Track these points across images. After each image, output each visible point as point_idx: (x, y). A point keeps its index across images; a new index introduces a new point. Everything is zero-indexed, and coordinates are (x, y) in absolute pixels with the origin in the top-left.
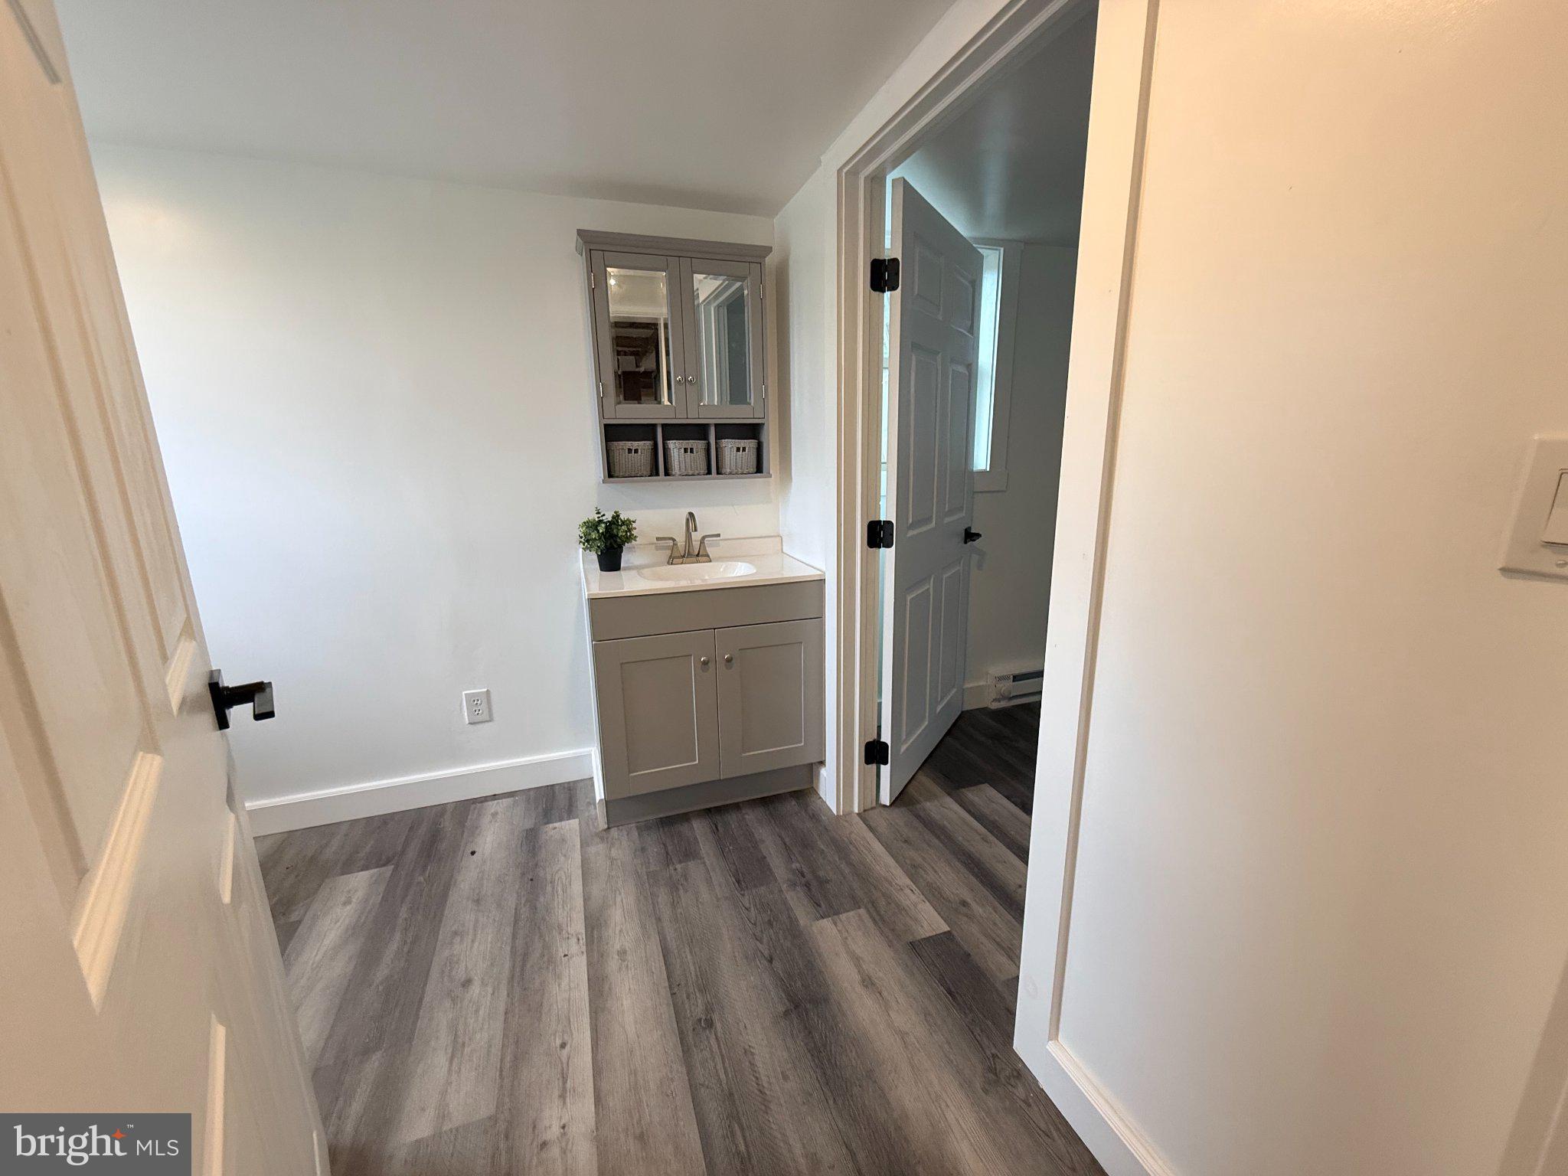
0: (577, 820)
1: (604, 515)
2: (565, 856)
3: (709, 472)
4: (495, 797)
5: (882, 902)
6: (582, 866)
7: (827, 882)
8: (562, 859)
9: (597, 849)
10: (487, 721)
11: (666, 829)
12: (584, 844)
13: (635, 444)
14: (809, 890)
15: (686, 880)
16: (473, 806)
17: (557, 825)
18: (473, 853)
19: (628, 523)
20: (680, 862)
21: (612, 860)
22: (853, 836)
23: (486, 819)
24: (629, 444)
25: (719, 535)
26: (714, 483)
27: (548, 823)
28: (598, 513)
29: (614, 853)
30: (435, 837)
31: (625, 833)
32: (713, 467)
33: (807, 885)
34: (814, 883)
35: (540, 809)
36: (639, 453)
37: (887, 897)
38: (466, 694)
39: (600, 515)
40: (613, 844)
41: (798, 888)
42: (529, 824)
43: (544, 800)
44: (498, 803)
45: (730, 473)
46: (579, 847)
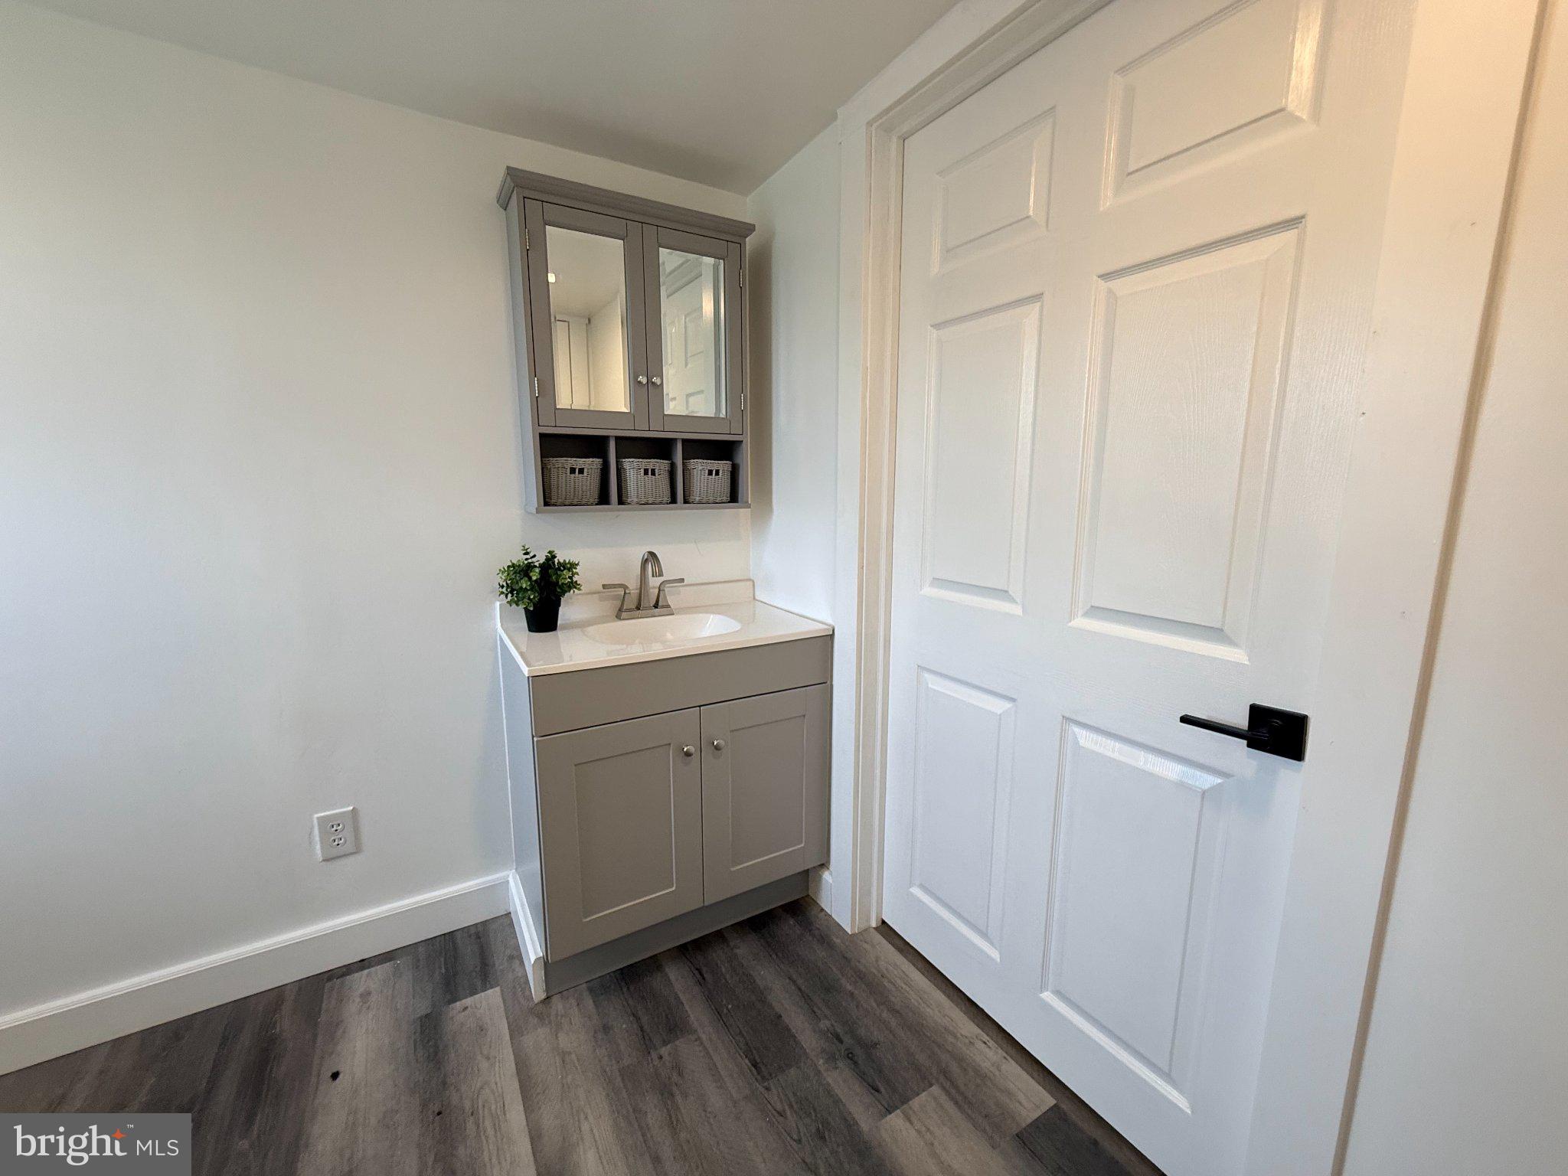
0: (498, 989)
1: (534, 556)
2: (488, 1058)
3: (674, 500)
4: (363, 964)
5: (954, 1068)
6: (519, 1072)
7: (875, 1045)
8: (484, 1065)
9: (537, 1037)
10: (352, 854)
11: (632, 988)
12: (515, 1032)
13: (580, 462)
14: (856, 1063)
15: (680, 1074)
16: (328, 985)
17: (468, 1001)
18: (335, 1076)
19: (571, 566)
20: (665, 1043)
21: (564, 1055)
22: (882, 965)
23: (353, 1006)
24: (572, 462)
25: (682, 580)
26: (680, 515)
27: (454, 1000)
28: (527, 553)
29: (565, 1041)
30: (267, 1052)
31: (573, 1001)
32: (677, 495)
33: (850, 1056)
34: (859, 1052)
35: (437, 977)
36: (585, 474)
37: (960, 1060)
38: (318, 818)
39: (528, 557)
40: (559, 1027)
41: (840, 1064)
42: (423, 1008)
43: (442, 960)
44: (368, 975)
45: (700, 503)
46: (507, 1038)
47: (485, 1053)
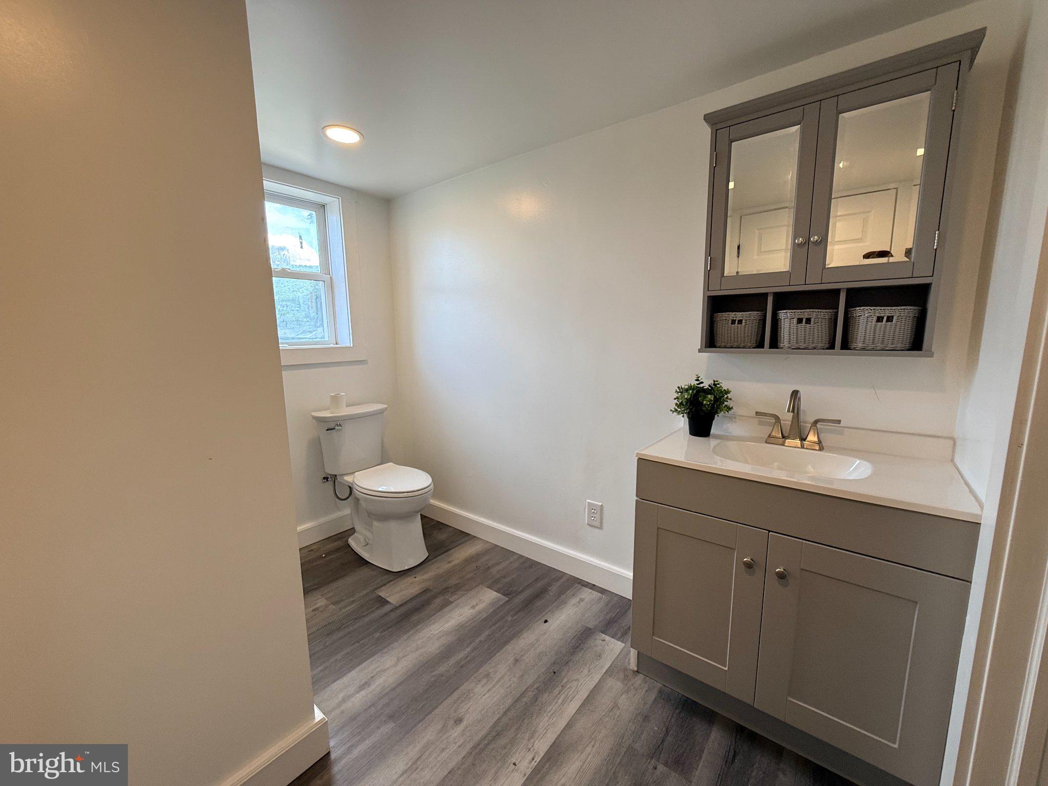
0: (623, 645)
1: (702, 383)
2: (589, 671)
3: (832, 346)
4: (593, 587)
6: (592, 691)
8: (586, 672)
9: (614, 685)
10: (598, 528)
11: (682, 715)
12: (609, 672)
13: (739, 315)
16: (577, 585)
17: (607, 638)
18: (546, 621)
19: (727, 392)
20: (665, 764)
21: (616, 706)
23: (574, 600)
24: (732, 315)
25: (839, 422)
27: (603, 632)
28: (697, 380)
29: (622, 699)
30: (540, 594)
31: (646, 687)
32: (837, 341)
35: (608, 617)
36: (743, 324)
38: (588, 502)
39: (698, 382)
40: (627, 691)
42: (590, 626)
43: (618, 610)
44: (591, 592)
45: (863, 349)
46: (604, 671)
47: (591, 667)
